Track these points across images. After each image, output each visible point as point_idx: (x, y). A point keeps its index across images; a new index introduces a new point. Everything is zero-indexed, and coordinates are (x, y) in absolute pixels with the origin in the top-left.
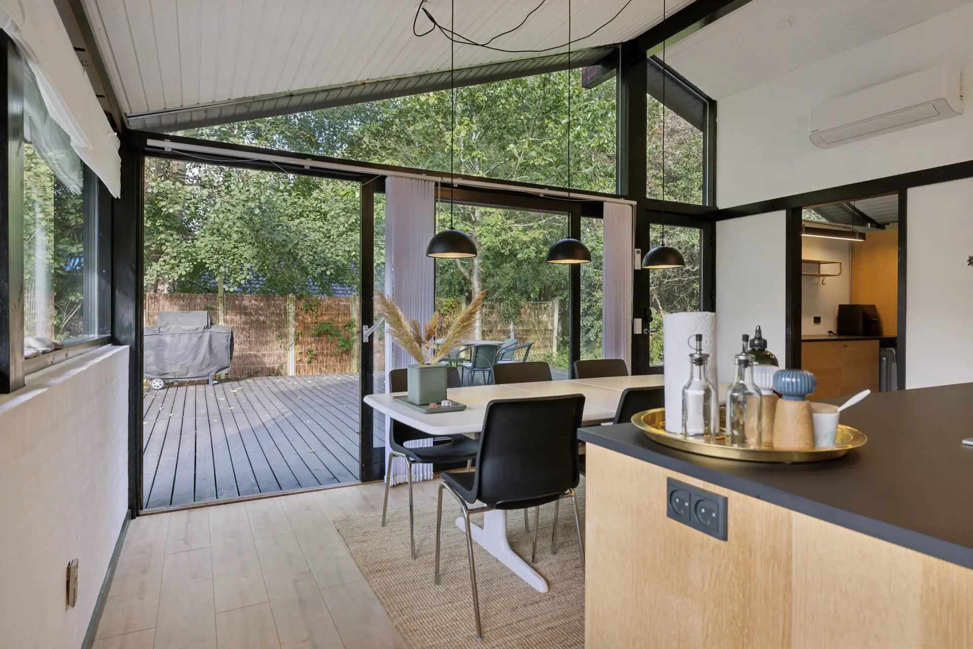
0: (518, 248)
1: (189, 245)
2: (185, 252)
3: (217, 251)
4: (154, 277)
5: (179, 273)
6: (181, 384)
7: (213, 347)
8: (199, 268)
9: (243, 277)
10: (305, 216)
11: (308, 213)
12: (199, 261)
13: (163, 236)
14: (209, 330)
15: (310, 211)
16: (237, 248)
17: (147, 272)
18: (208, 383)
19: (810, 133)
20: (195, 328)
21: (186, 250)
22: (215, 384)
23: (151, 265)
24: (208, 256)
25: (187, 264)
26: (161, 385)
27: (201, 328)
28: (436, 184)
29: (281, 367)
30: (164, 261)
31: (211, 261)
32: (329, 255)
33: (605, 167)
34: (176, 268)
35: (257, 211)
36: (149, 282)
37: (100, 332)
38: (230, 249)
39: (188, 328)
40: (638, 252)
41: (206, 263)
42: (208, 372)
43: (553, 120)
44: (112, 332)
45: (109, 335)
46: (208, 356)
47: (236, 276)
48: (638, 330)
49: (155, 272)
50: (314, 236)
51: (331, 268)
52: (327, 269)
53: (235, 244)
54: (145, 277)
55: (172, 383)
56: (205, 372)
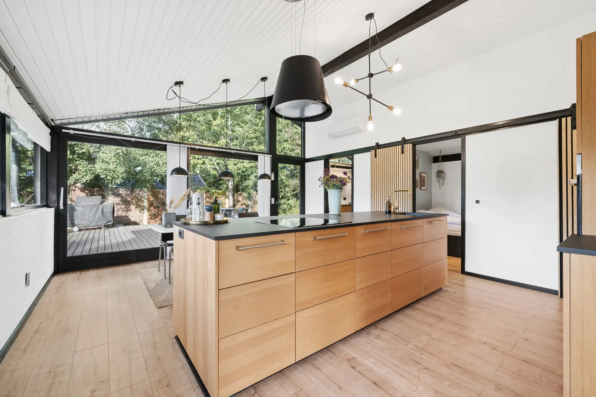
0: (245, 170)
1: (92, 167)
2: (89, 169)
3: (106, 170)
4: (73, 181)
5: (86, 179)
6: (87, 229)
7: (104, 212)
8: (97, 177)
9: (119, 181)
10: (149, 155)
11: (150, 154)
12: (96, 174)
13: (77, 162)
14: (102, 204)
15: (151, 153)
16: (117, 168)
17: (70, 179)
18: (101, 229)
19: (328, 134)
20: (95, 204)
21: (90, 169)
22: (105, 229)
23: (72, 175)
24: (101, 172)
25: (90, 176)
26: (77, 229)
27: (98, 204)
28: (188, 148)
29: (140, 221)
30: (79, 174)
31: (103, 174)
32: (158, 172)
33: (284, 137)
34: (85, 177)
35: (121, 154)
36: (70, 183)
37: (41, 203)
38: (113, 168)
39: (91, 203)
40: (273, 174)
41: (100, 175)
42: (101, 224)
43: (259, 119)
44: (47, 203)
45: (45, 204)
46: (101, 216)
47: (116, 181)
48: (273, 202)
49: (74, 178)
50: (152, 164)
51: (159, 178)
52: (158, 178)
53: (116, 166)
54: (68, 181)
55: (83, 229)
56: (100, 224)
